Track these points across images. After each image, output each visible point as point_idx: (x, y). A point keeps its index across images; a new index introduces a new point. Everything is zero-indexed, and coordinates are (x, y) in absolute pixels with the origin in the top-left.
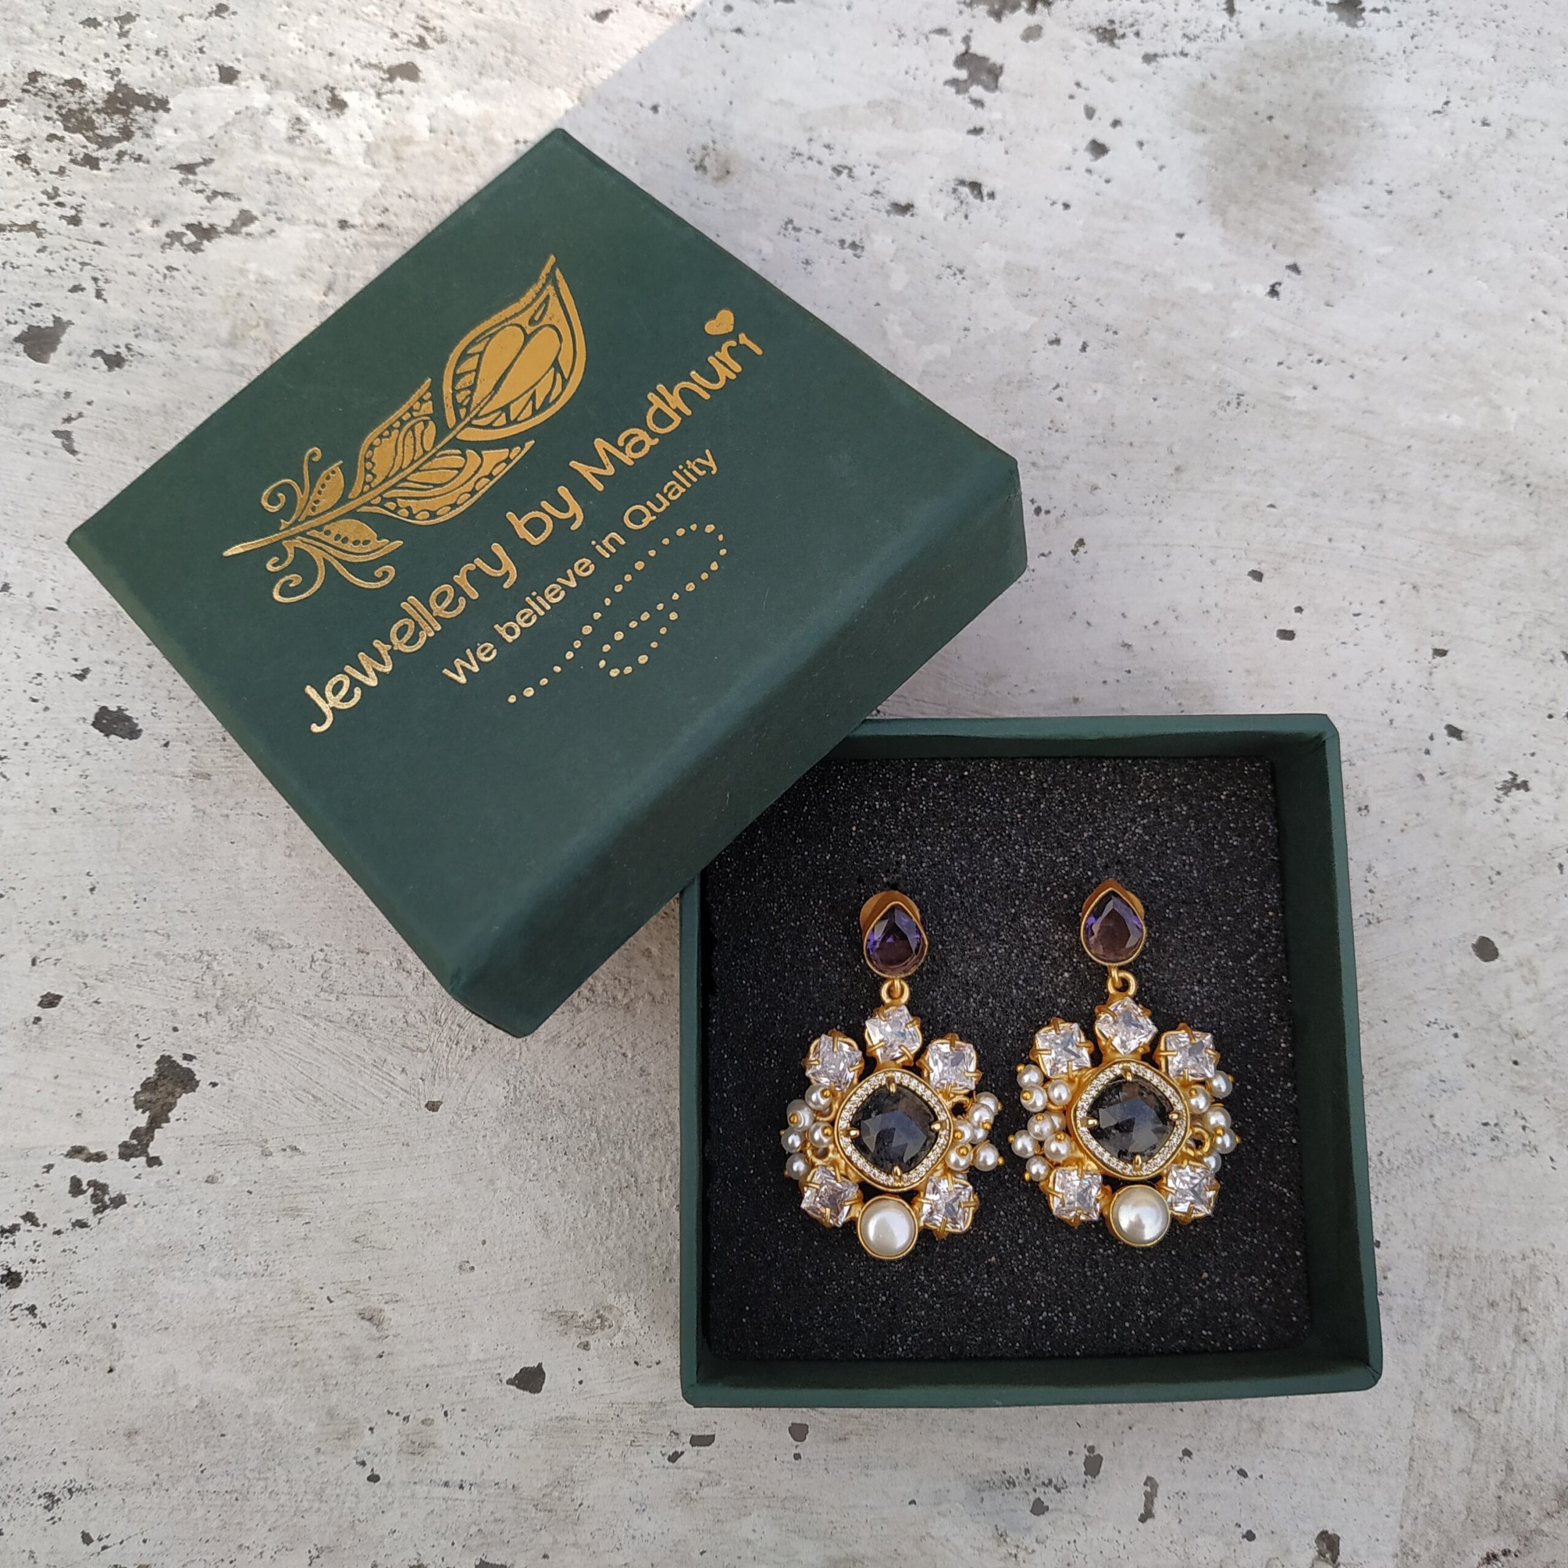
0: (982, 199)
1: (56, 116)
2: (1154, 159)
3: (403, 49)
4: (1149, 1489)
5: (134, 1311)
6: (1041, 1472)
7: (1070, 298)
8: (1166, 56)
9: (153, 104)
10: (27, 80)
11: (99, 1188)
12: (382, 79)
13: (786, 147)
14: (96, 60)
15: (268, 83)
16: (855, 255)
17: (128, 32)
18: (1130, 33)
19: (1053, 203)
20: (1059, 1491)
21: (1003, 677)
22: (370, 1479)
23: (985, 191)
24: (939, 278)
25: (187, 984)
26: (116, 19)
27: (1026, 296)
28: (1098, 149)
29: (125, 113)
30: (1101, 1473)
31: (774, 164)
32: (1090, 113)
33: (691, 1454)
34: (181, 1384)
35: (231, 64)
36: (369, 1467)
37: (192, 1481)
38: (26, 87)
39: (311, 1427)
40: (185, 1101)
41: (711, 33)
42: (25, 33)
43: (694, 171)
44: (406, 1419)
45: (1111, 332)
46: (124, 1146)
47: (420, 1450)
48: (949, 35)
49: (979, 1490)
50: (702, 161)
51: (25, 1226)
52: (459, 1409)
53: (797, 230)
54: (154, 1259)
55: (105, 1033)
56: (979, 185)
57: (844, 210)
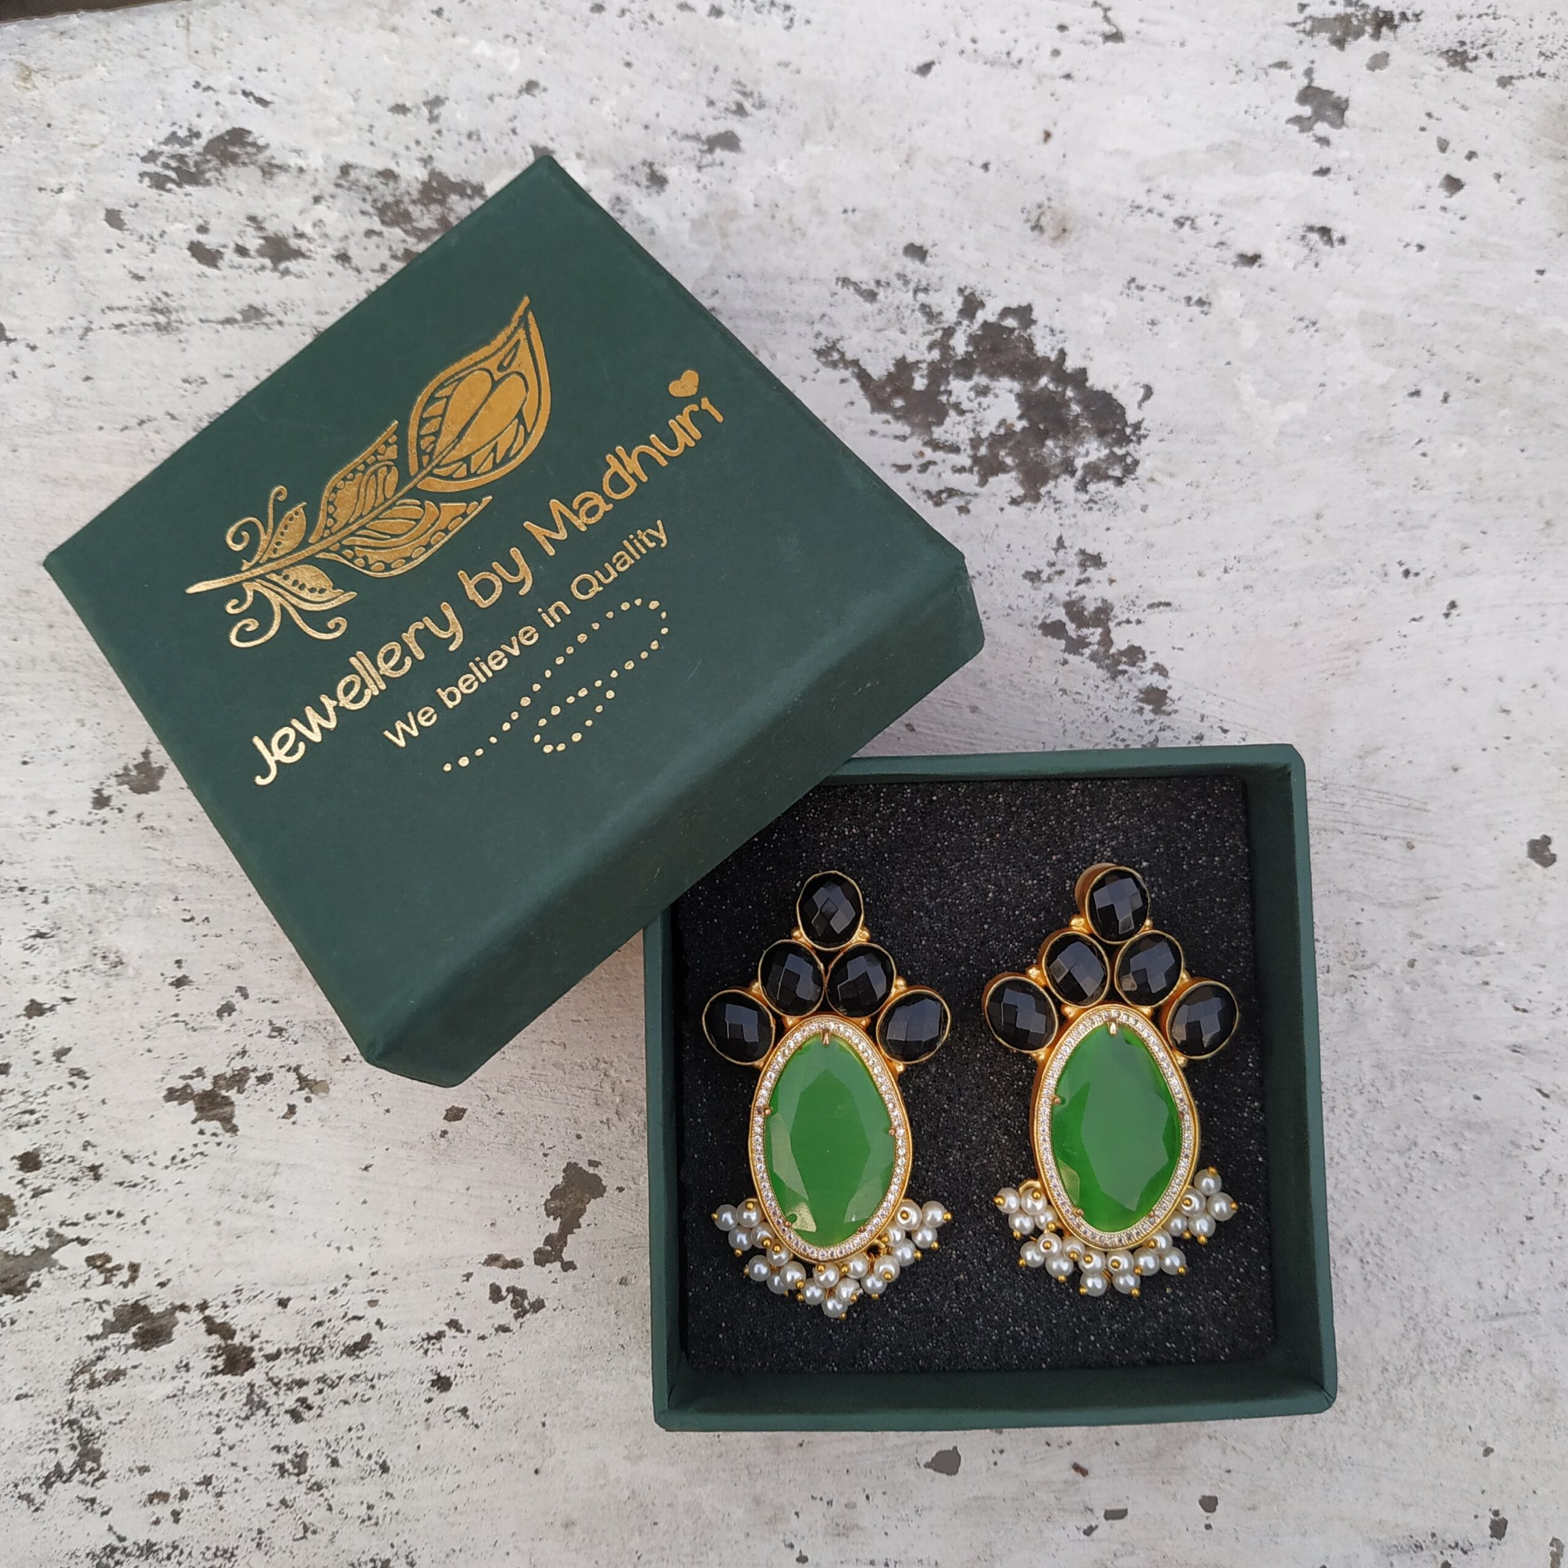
0: (1332, 245)
1: (371, 210)
2: (1513, 192)
3: (719, 118)
4: (1555, 1549)
5: (561, 1409)
6: (1448, 1535)
7: (1428, 347)
8: (1522, 77)
9: (469, 191)
10: (338, 172)
11: (518, 1294)
12: (701, 151)
13: (1124, 200)
14: (407, 148)
15: (583, 162)
16: (1202, 312)
17: (438, 117)
18: (1482, 53)
19: (1407, 245)
20: (1465, 1553)
21: (1379, 749)
22: (798, 1560)
23: (1336, 236)
24: (1291, 331)
25: (587, 1091)
26: (425, 104)
27: (1382, 346)
28: (1453, 184)
29: (442, 202)
30: (1507, 1536)
31: (1113, 219)
32: (1443, 146)
33: (1105, 1527)
34: (612, 1477)
35: (543, 145)
36: (797, 1549)
38: (339, 181)
39: (739, 1514)
40: (593, 1206)
41: (1040, 78)
42: (333, 122)
43: (1029, 232)
44: (830, 1503)
45: (1472, 382)
46: (538, 1252)
47: (845, 1531)
48: (1290, 68)
49: (1388, 1555)
50: (1038, 220)
51: (453, 1332)
52: (879, 1492)
53: (1141, 288)
54: (577, 1359)
55: (511, 1144)
56: (1329, 230)
57: (1188, 263)
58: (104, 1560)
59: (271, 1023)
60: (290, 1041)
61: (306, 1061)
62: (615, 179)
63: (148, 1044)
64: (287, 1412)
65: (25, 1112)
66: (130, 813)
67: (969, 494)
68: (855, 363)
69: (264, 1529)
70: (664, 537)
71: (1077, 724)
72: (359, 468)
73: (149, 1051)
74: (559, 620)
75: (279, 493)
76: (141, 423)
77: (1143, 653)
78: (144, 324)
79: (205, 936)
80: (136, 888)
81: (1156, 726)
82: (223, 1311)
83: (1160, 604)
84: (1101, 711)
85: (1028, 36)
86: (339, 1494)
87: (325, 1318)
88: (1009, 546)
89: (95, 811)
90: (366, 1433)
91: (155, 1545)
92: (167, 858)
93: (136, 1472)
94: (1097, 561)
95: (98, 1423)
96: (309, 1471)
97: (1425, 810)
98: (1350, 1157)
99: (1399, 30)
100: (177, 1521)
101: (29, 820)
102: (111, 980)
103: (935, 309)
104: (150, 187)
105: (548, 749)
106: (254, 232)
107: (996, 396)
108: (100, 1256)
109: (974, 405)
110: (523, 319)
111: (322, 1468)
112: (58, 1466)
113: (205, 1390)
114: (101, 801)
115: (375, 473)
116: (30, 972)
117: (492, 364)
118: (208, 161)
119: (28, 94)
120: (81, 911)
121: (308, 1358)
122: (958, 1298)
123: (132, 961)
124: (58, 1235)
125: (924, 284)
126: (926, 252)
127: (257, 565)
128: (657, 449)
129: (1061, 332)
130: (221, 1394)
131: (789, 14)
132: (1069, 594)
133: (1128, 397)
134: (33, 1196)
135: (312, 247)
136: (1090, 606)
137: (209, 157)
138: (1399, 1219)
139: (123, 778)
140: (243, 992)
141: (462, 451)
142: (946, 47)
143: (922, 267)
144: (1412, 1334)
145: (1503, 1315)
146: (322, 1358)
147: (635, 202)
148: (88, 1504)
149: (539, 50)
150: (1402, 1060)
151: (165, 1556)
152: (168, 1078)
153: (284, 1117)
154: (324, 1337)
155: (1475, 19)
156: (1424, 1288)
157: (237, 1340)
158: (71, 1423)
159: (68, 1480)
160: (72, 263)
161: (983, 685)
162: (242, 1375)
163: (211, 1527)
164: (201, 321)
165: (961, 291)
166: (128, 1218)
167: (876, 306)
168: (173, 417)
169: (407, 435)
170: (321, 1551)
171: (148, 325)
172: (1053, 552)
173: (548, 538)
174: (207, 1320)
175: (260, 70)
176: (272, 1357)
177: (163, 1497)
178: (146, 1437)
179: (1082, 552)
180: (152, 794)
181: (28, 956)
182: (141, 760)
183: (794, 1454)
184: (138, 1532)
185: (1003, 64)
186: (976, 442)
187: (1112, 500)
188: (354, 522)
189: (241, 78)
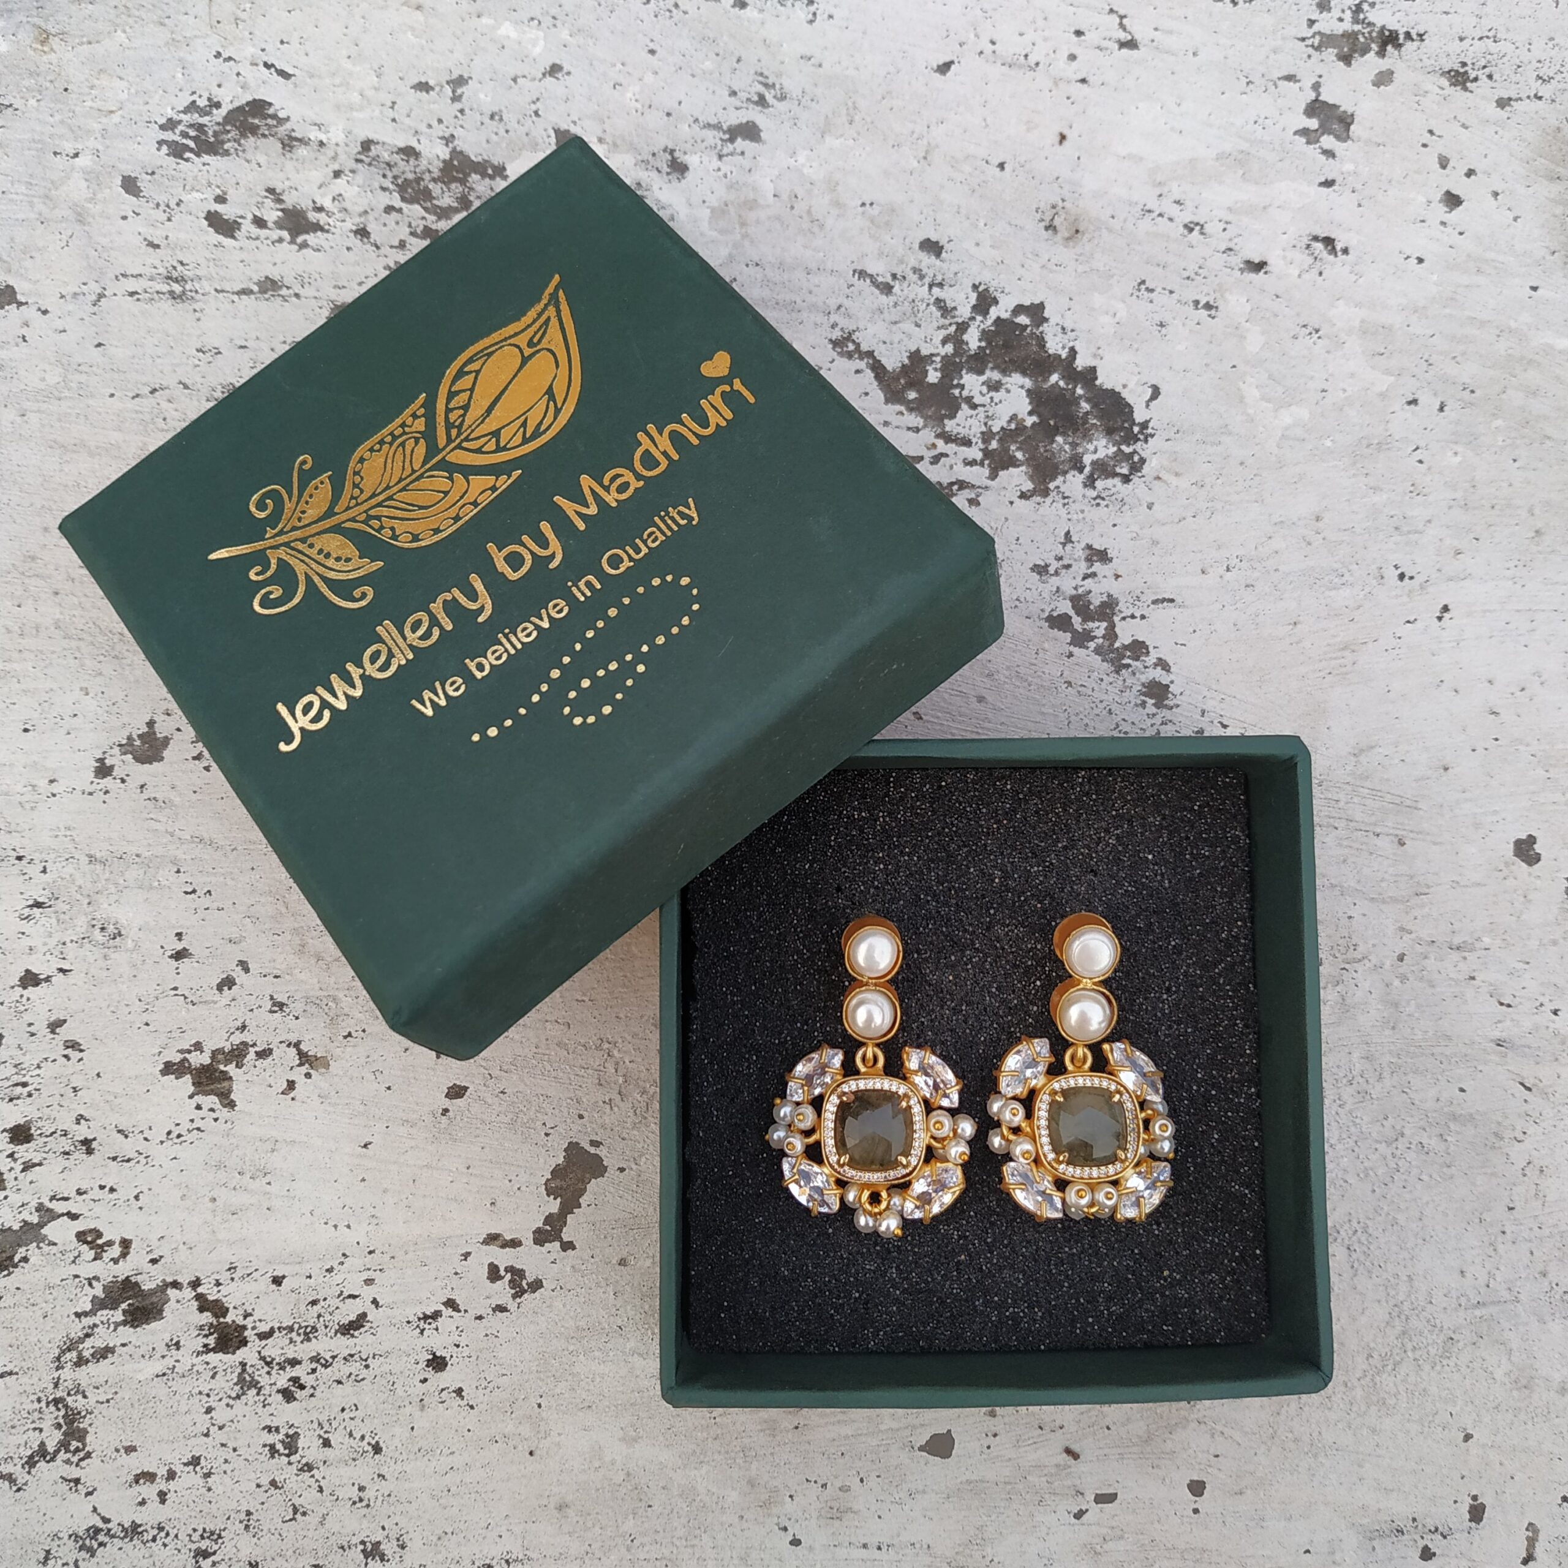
0: (1336, 256)
1: (391, 187)
2: (1509, 209)
3: (741, 108)
5: (558, 1391)
6: (1428, 1520)
7: (1426, 357)
8: (1520, 99)
9: (490, 171)
10: (359, 147)
11: (517, 1274)
12: (721, 140)
13: (1136, 204)
14: (430, 126)
15: (605, 146)
16: (1210, 316)
17: (461, 96)
18: (1482, 75)
19: (1408, 257)
20: (1445, 1537)
21: (1372, 747)
22: (791, 1543)
23: (1338, 248)
24: (1295, 337)
25: (590, 1071)
26: (448, 83)
27: (1382, 354)
28: (1453, 200)
29: (463, 182)
30: (1484, 1520)
31: (1125, 221)
32: (1444, 163)
33: (1095, 1512)
34: (607, 1459)
35: (566, 128)
36: (791, 1532)
37: (623, 1550)
38: (359, 157)
39: (733, 1496)
40: (593, 1185)
41: (1056, 84)
42: (355, 98)
43: (1043, 232)
44: (824, 1486)
45: (1468, 391)
46: (538, 1232)
48: (1299, 81)
50: (1052, 220)
51: (447, 1312)
52: (874, 1475)
53: (1152, 291)
54: (574, 1341)
55: (513, 1122)
56: (1334, 240)
57: (1197, 269)
58: (88, 1542)
59: (272, 998)
60: (291, 1017)
61: (307, 1037)
62: (636, 165)
63: (146, 1017)
64: (278, 1391)
65: (17, 1085)
66: (133, 783)
67: (979, 487)
68: (870, 354)
69: (252, 1510)
70: (695, 515)
71: (1081, 716)
72: (386, 440)
73: (147, 1024)
74: (589, 594)
75: (304, 462)
76: (153, 391)
77: (1147, 648)
78: (158, 292)
79: (207, 909)
80: (137, 859)
81: (1158, 720)
82: (216, 1289)
83: (1164, 600)
84: (1104, 704)
85: (1046, 39)
86: (329, 1476)
87: (320, 1297)
88: (1018, 539)
89: (97, 781)
90: (359, 1414)
91: (140, 1526)
92: (170, 830)
93: (122, 1451)
94: (1103, 556)
95: (83, 1401)
96: (300, 1452)
97: (1416, 808)
98: (1339, 1147)
99: (1403, 49)
100: (163, 1501)
101: (30, 788)
102: (110, 952)
103: (950, 304)
104: (168, 155)
105: (578, 721)
106: (272, 204)
107: (1008, 391)
108: (91, 1231)
109: (986, 400)
110: (554, 297)
111: (314, 1449)
112: (42, 1444)
113: (195, 1368)
114: (103, 770)
115: (403, 444)
116: (26, 942)
117: (522, 340)
118: (228, 132)
119: (45, 58)
120: (80, 882)
121: (302, 1337)
122: (959, 1278)
123: (132, 934)
124: (49, 1210)
125: (939, 279)
126: (942, 247)
127: (281, 533)
128: (689, 429)
129: (1072, 331)
130: (211, 1373)
131: (812, 9)
132: (1076, 588)
133: (1137, 397)
134: (23, 1171)
135: (331, 221)
136: (1096, 601)
137: (228, 128)
138: (1386, 1208)
139: (127, 747)
140: (244, 966)
141: (491, 425)
142: (965, 47)
143: (938, 262)
144: (1397, 1322)
145: (1484, 1304)
146: (316, 1337)
147: (655, 188)
148: (72, 1484)
149: (565, 35)
150: (1390, 1052)
151: (150, 1538)
152: (165, 1052)
153: (283, 1093)
154: (319, 1316)
155: (1476, 41)
156: (1409, 1276)
157: (229, 1319)
158: (57, 1401)
159: (52, 1459)
160: (86, 228)
161: (990, 675)
162: (234, 1353)
163: (198, 1510)
164: (216, 290)
165: (975, 287)
166: (121, 1194)
167: (892, 299)
168: (186, 387)
169: (435, 407)
170: (310, 1534)
171: (163, 294)
172: (1061, 546)
173: (578, 513)
174: (200, 1297)
175: (282, 42)
176: (264, 1336)
177: (150, 1477)
178: (135, 1417)
179: (1089, 547)
180: (155, 764)
181: (24, 926)
182: (146, 730)
183: (790, 1435)
184: (122, 1514)
185: (1021, 67)
186: (987, 436)
187: (1120, 497)
188: (380, 493)
189: (263, 50)
